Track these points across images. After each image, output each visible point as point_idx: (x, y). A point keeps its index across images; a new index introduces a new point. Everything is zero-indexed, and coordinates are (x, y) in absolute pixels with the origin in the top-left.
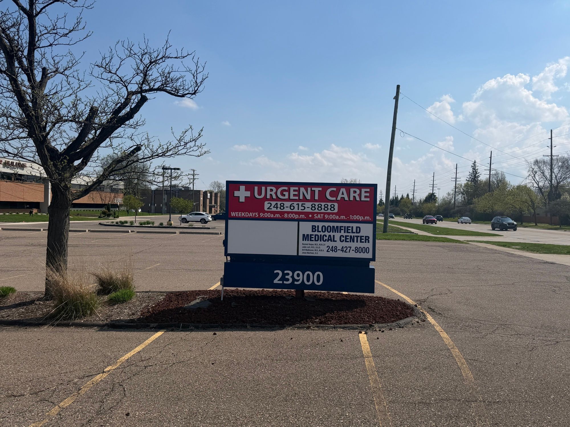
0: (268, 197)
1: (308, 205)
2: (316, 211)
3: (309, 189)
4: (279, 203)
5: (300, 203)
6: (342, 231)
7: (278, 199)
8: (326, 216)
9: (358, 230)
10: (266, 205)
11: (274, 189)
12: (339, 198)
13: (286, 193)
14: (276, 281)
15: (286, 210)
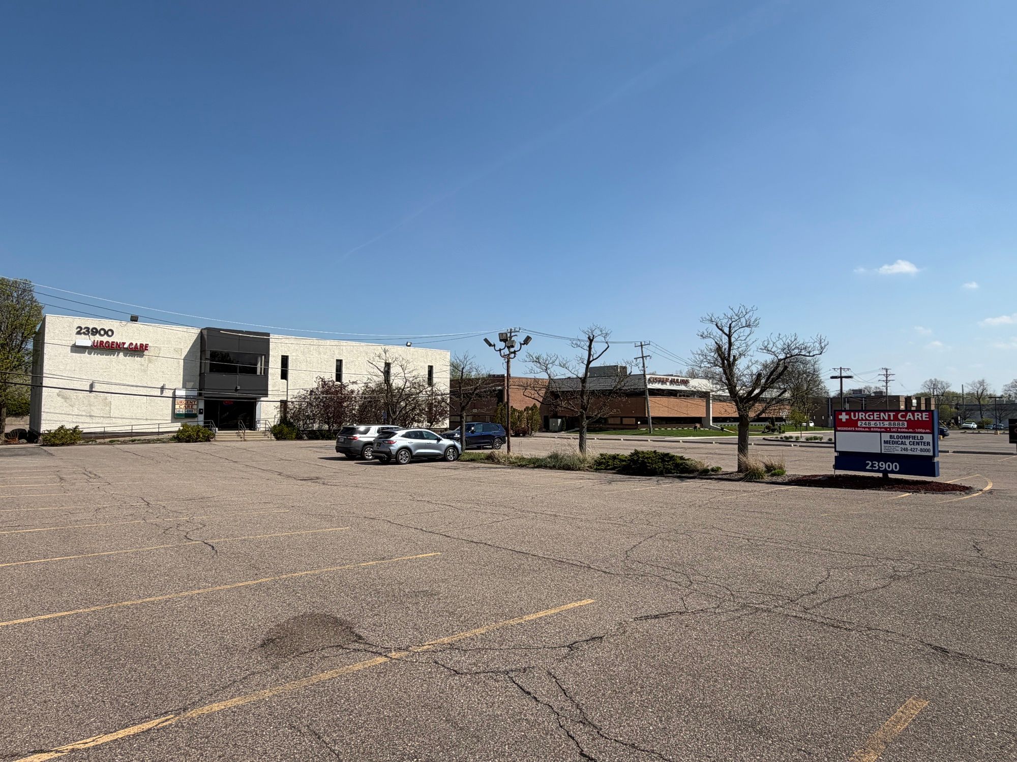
0: (860, 418)
1: (886, 423)
2: (892, 426)
3: (887, 414)
4: (867, 422)
5: (881, 422)
6: (911, 439)
7: (866, 420)
8: (899, 430)
9: (922, 438)
10: (859, 423)
11: (864, 414)
12: (907, 419)
13: (872, 416)
14: (868, 468)
15: (872, 426)
